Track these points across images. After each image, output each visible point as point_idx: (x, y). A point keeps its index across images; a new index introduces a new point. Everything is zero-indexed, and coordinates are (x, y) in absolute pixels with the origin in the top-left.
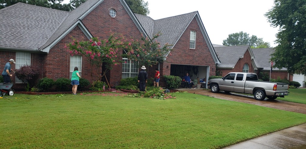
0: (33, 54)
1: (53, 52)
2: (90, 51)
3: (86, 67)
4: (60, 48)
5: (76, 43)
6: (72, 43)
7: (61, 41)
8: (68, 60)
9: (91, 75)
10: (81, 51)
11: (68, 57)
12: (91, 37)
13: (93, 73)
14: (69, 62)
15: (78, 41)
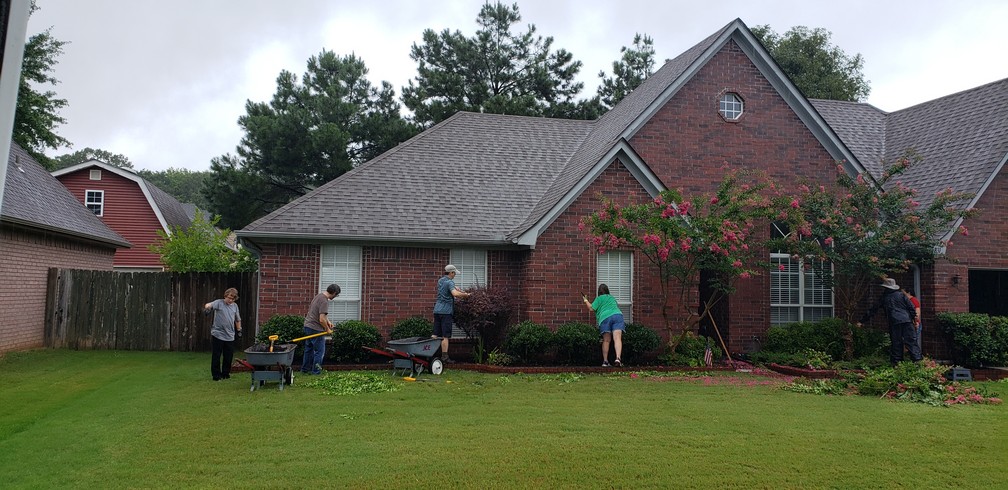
0: (494, 252)
1: (546, 244)
2: (657, 235)
3: (646, 288)
4: (565, 233)
5: (613, 212)
6: (600, 213)
7: (572, 211)
8: (592, 268)
9: (665, 315)
10: (628, 237)
11: (592, 257)
12: (660, 189)
13: (669, 308)
14: (594, 272)
15: (617, 206)
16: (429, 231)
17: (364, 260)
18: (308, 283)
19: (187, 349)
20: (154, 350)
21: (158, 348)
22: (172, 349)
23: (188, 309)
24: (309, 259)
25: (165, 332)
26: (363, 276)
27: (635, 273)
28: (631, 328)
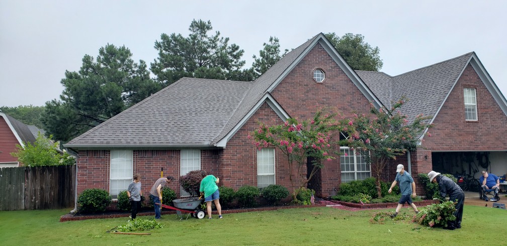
0: (204, 150)
1: (231, 145)
2: (287, 140)
3: (281, 166)
4: (241, 140)
5: (265, 130)
6: (258, 130)
7: (243, 129)
8: (254, 157)
9: (291, 179)
10: (272, 141)
11: (254, 151)
12: (288, 117)
13: (293, 175)
14: (256, 159)
15: (267, 126)
16: (169, 141)
17: (134, 157)
18: (104, 171)
19: (35, 209)
20: (15, 210)
21: (17, 209)
22: (25, 209)
23: (34, 187)
24: (104, 158)
25: (21, 199)
26: (134, 166)
27: (276, 159)
28: (274, 187)
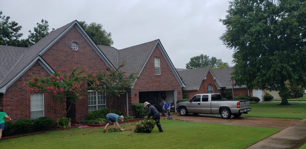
1: (10, 92)
2: (52, 87)
3: (48, 105)
4: (18, 87)
5: (37, 80)
6: (31, 80)
7: (20, 80)
8: (29, 99)
9: (55, 113)
10: (42, 88)
11: (29, 95)
12: (53, 72)
13: (56, 110)
14: (29, 101)
15: (38, 78)
27: (45, 101)
28: (43, 118)
